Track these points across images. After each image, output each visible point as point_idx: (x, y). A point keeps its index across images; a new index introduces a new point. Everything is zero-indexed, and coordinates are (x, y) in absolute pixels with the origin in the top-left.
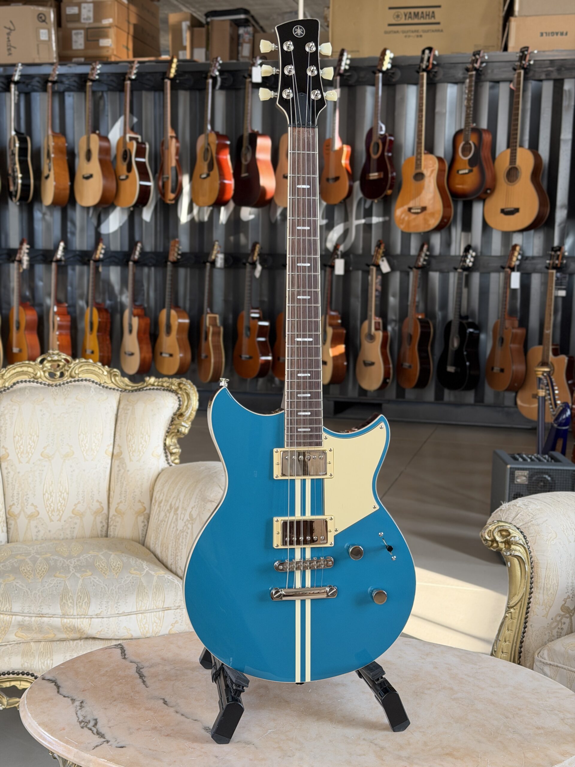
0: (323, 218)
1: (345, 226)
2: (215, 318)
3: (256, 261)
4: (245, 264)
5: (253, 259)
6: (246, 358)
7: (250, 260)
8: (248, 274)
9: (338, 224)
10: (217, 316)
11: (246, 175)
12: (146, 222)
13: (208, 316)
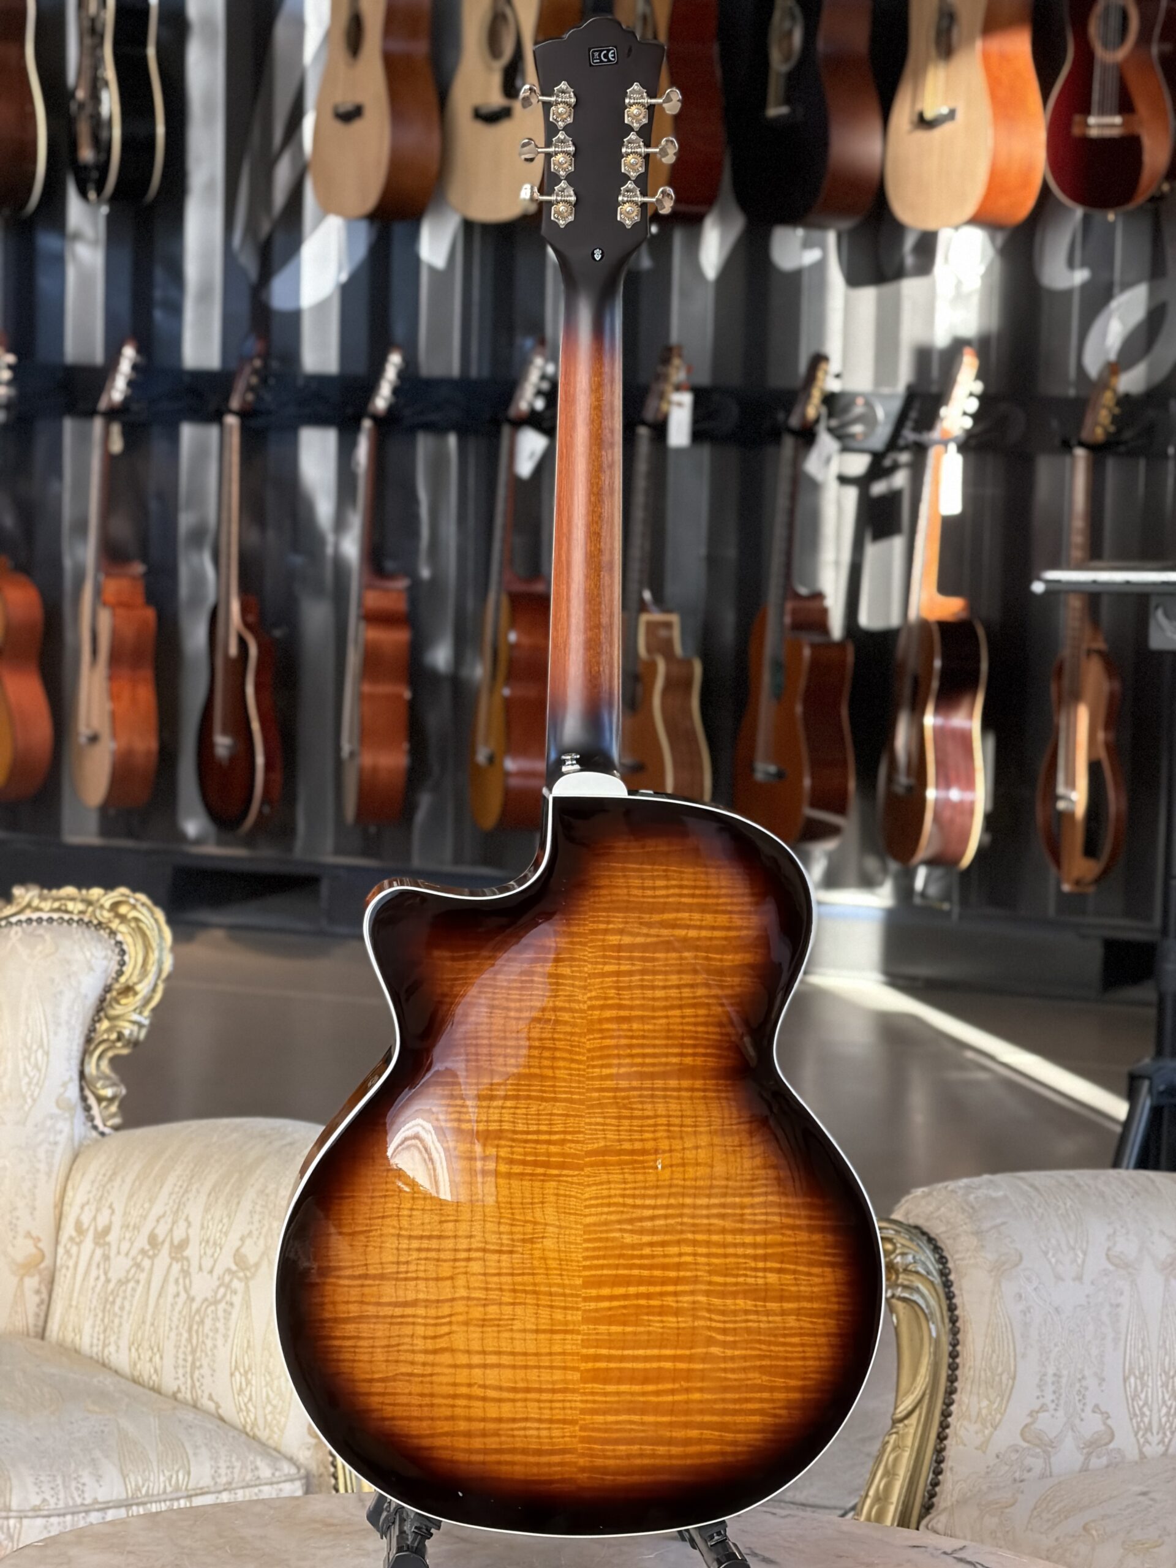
0: (1071, 265)
1: (1152, 294)
2: (668, 625)
3: (817, 421)
4: (776, 435)
5: (804, 415)
6: (768, 774)
7: (794, 421)
8: (785, 471)
9: (1126, 286)
10: (674, 618)
11: (784, 110)
12: (432, 270)
13: (644, 618)
